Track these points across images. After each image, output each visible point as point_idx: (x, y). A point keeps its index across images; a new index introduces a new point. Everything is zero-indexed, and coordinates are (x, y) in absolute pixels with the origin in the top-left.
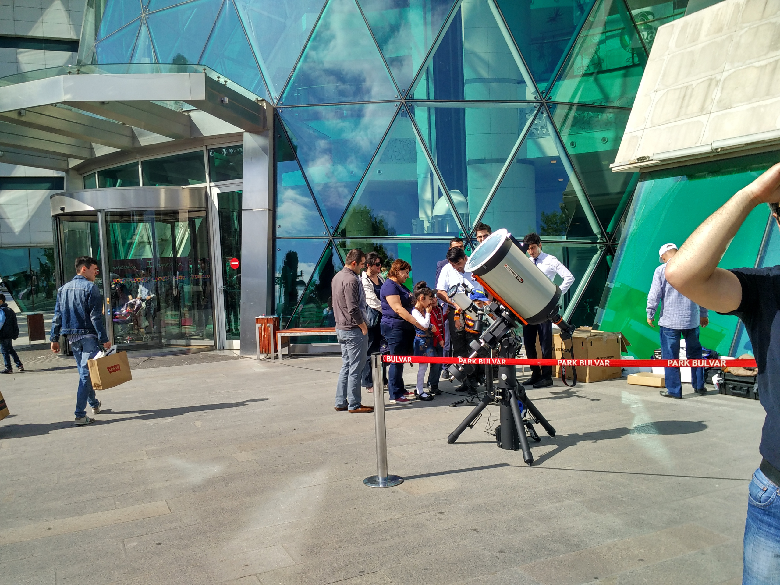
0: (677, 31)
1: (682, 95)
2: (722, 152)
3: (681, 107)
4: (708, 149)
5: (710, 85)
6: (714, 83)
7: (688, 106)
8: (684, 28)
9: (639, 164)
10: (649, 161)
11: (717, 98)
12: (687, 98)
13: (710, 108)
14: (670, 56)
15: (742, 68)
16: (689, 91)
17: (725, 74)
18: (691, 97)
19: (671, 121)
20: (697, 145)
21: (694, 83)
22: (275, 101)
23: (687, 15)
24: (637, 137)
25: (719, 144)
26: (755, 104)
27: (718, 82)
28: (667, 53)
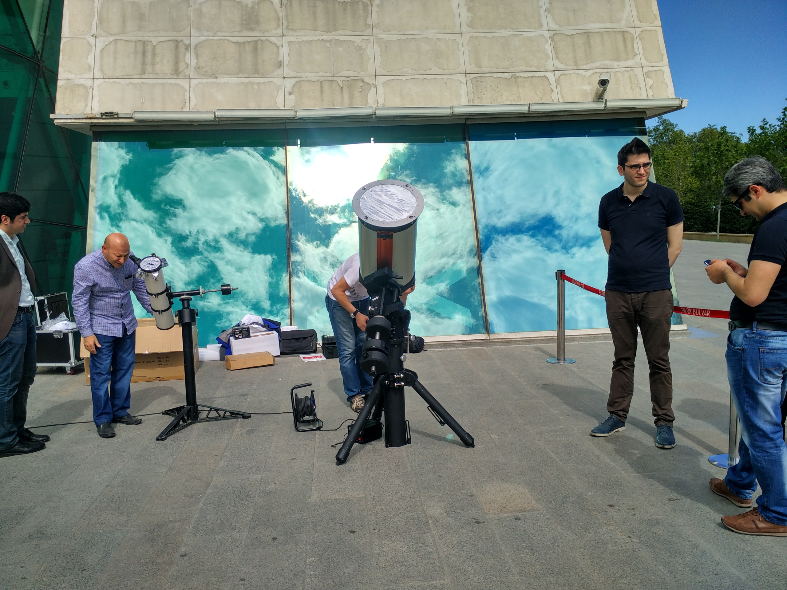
1: (140, 50)
3: (144, 64)
4: (210, 117)
5: (177, 47)
6: (181, 46)
7: (153, 64)
9: (102, 121)
10: (119, 118)
11: (193, 64)
12: (149, 55)
13: (187, 73)
15: (215, 38)
16: (149, 47)
17: (194, 41)
18: (154, 55)
19: (135, 77)
20: (186, 110)
21: (154, 41)
24: (82, 86)
27: (187, 47)
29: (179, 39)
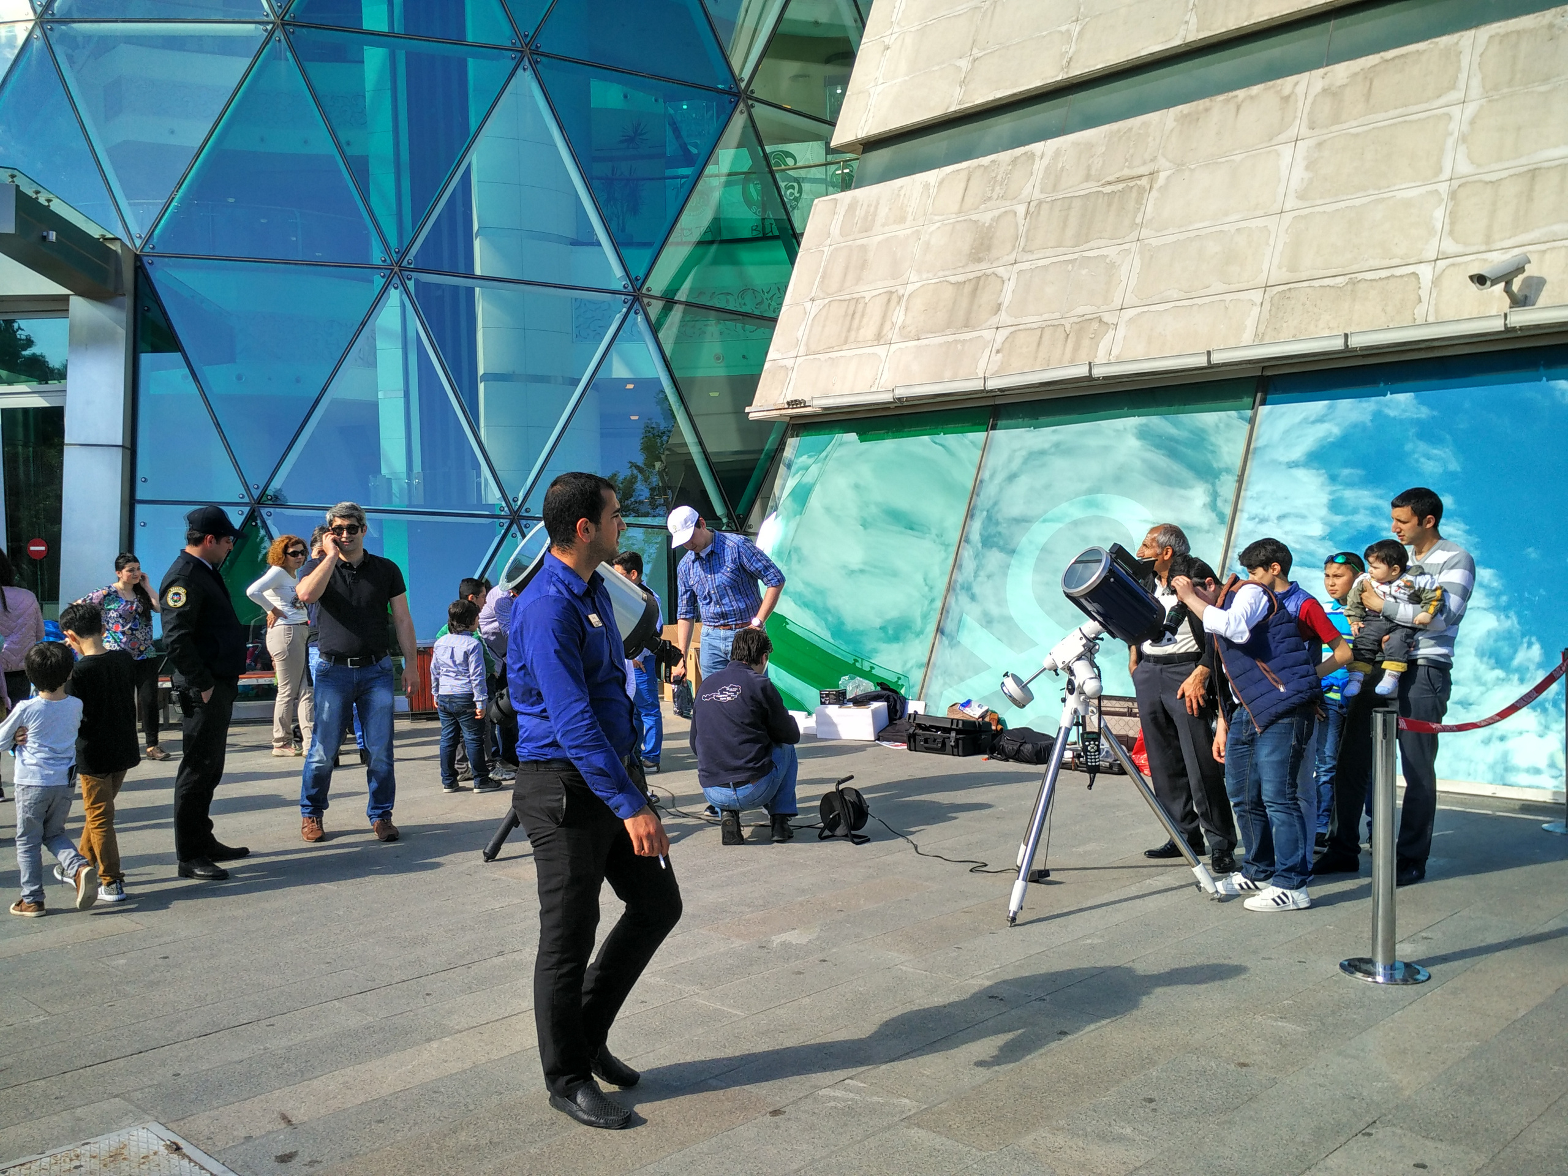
0: (841, 210)
1: (850, 312)
2: (908, 403)
3: (849, 330)
4: (887, 397)
5: (889, 301)
6: (894, 298)
7: (858, 329)
8: (852, 207)
9: (790, 411)
10: (805, 406)
11: (899, 323)
12: (858, 316)
13: (890, 337)
14: (832, 248)
15: (933, 281)
16: (860, 306)
17: (910, 288)
18: (863, 316)
19: (835, 349)
20: (873, 390)
21: (868, 296)
22: (138, 243)
23: (855, 188)
24: (785, 367)
25: (903, 392)
26: (950, 338)
27: (900, 298)
28: (828, 242)
29: (893, 289)
